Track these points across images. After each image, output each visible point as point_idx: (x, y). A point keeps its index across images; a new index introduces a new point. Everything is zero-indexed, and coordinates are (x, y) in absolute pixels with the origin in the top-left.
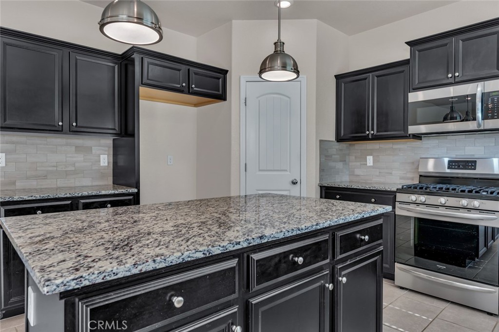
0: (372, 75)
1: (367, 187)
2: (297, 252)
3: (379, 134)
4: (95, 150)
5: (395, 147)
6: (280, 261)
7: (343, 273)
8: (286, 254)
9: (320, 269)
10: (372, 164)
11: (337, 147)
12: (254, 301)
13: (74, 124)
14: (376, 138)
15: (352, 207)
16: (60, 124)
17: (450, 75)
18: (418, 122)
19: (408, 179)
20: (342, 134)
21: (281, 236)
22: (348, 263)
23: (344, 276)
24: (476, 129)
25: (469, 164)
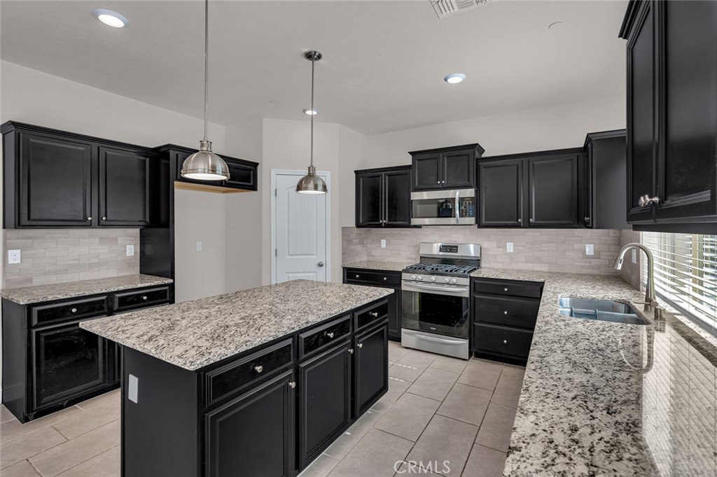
0: (385, 175)
1: (381, 268)
2: (329, 330)
3: (390, 223)
4: (120, 241)
5: (402, 233)
6: (318, 337)
7: (360, 341)
8: (322, 332)
9: (345, 339)
10: (385, 246)
11: (357, 232)
12: (302, 365)
13: (104, 218)
14: (387, 226)
15: (366, 292)
16: (89, 219)
17: (439, 182)
18: (418, 215)
19: (412, 259)
20: (361, 222)
21: (319, 320)
22: (364, 333)
23: (361, 343)
24: (456, 223)
25: (453, 248)
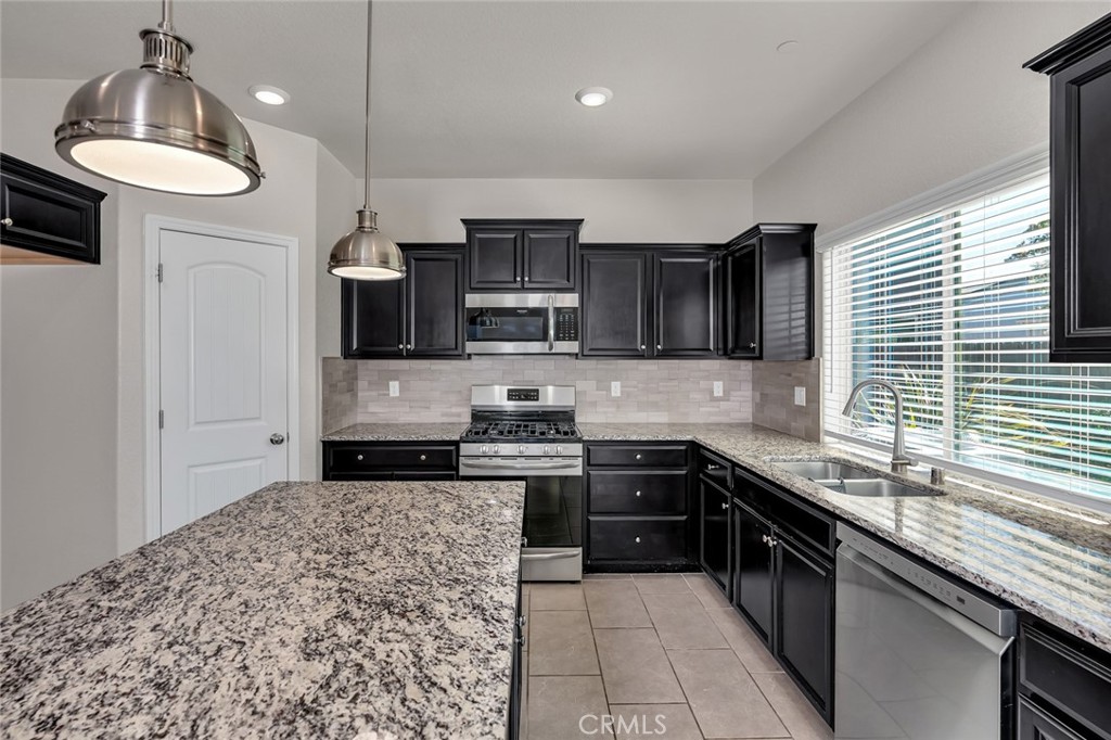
0: (408, 256)
3: (419, 350)
5: (433, 367)
10: (398, 394)
11: (344, 367)
14: (412, 355)
17: (518, 279)
18: (479, 337)
20: (355, 347)
24: (548, 351)
25: (531, 395)
